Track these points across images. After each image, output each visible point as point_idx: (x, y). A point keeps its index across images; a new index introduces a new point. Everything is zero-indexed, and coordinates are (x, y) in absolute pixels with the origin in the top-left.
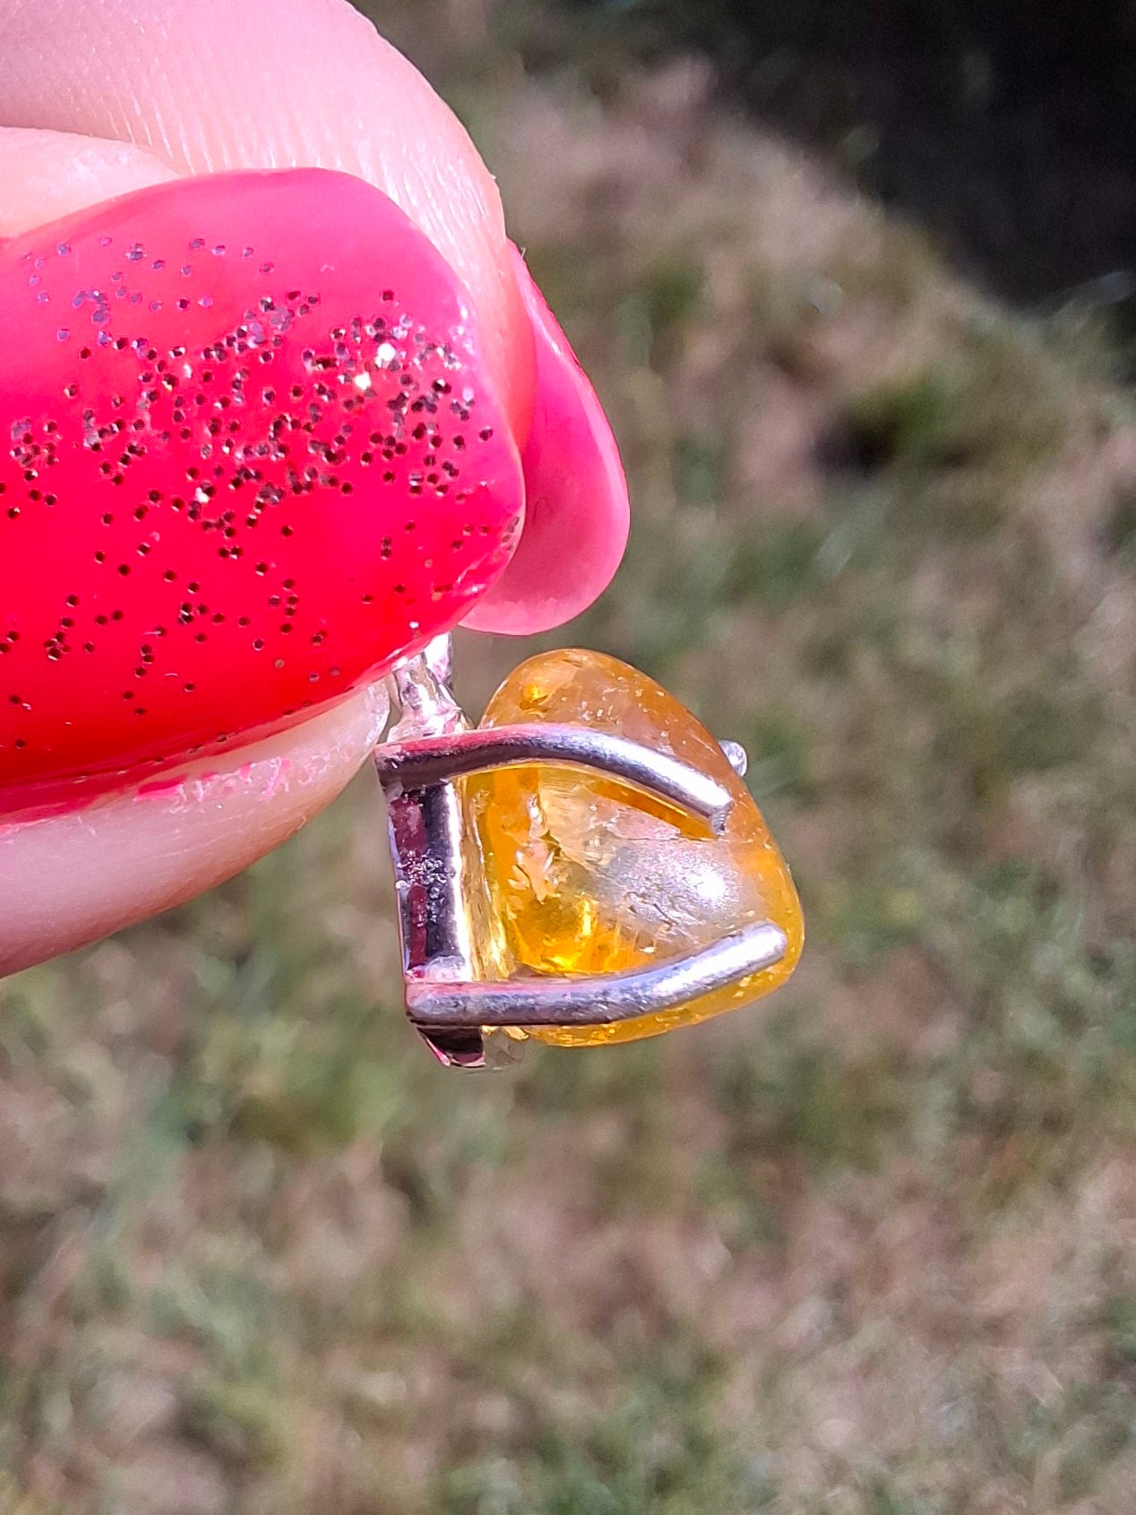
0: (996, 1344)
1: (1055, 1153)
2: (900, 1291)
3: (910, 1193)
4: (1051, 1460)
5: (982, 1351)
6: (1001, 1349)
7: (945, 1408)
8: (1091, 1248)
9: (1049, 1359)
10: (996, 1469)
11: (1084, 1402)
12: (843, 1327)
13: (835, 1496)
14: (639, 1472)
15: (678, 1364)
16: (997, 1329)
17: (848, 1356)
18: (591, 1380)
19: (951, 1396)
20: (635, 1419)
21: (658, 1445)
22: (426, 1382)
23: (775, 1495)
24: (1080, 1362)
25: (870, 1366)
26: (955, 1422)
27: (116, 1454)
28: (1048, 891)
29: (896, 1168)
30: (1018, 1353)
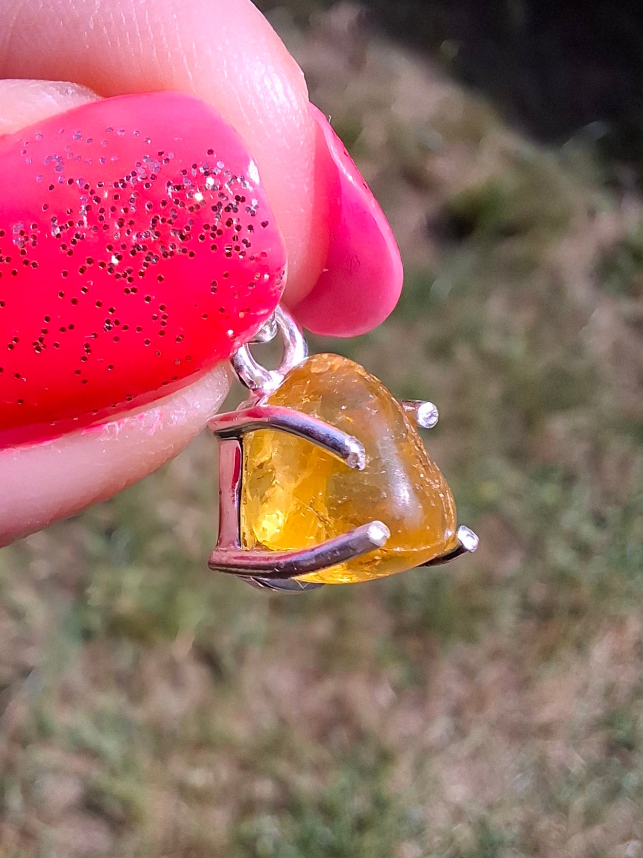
0: (546, 739)
1: (577, 629)
2: (492, 710)
3: (496, 655)
4: (578, 804)
5: (539, 743)
6: (548, 742)
7: (519, 776)
8: (598, 682)
9: (576, 746)
10: (548, 811)
11: (596, 770)
12: (460, 732)
13: (458, 829)
14: (347, 820)
15: (368, 757)
16: (546, 731)
17: (463, 749)
18: (319, 769)
19: (522, 769)
20: (343, 790)
21: (358, 804)
22: (225, 773)
23: (424, 829)
24: (594, 747)
25: (476, 754)
26: (523, 784)
27: (49, 821)
28: (569, 480)
29: (488, 641)
30: (559, 744)
